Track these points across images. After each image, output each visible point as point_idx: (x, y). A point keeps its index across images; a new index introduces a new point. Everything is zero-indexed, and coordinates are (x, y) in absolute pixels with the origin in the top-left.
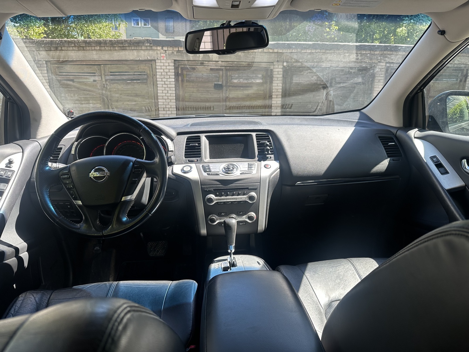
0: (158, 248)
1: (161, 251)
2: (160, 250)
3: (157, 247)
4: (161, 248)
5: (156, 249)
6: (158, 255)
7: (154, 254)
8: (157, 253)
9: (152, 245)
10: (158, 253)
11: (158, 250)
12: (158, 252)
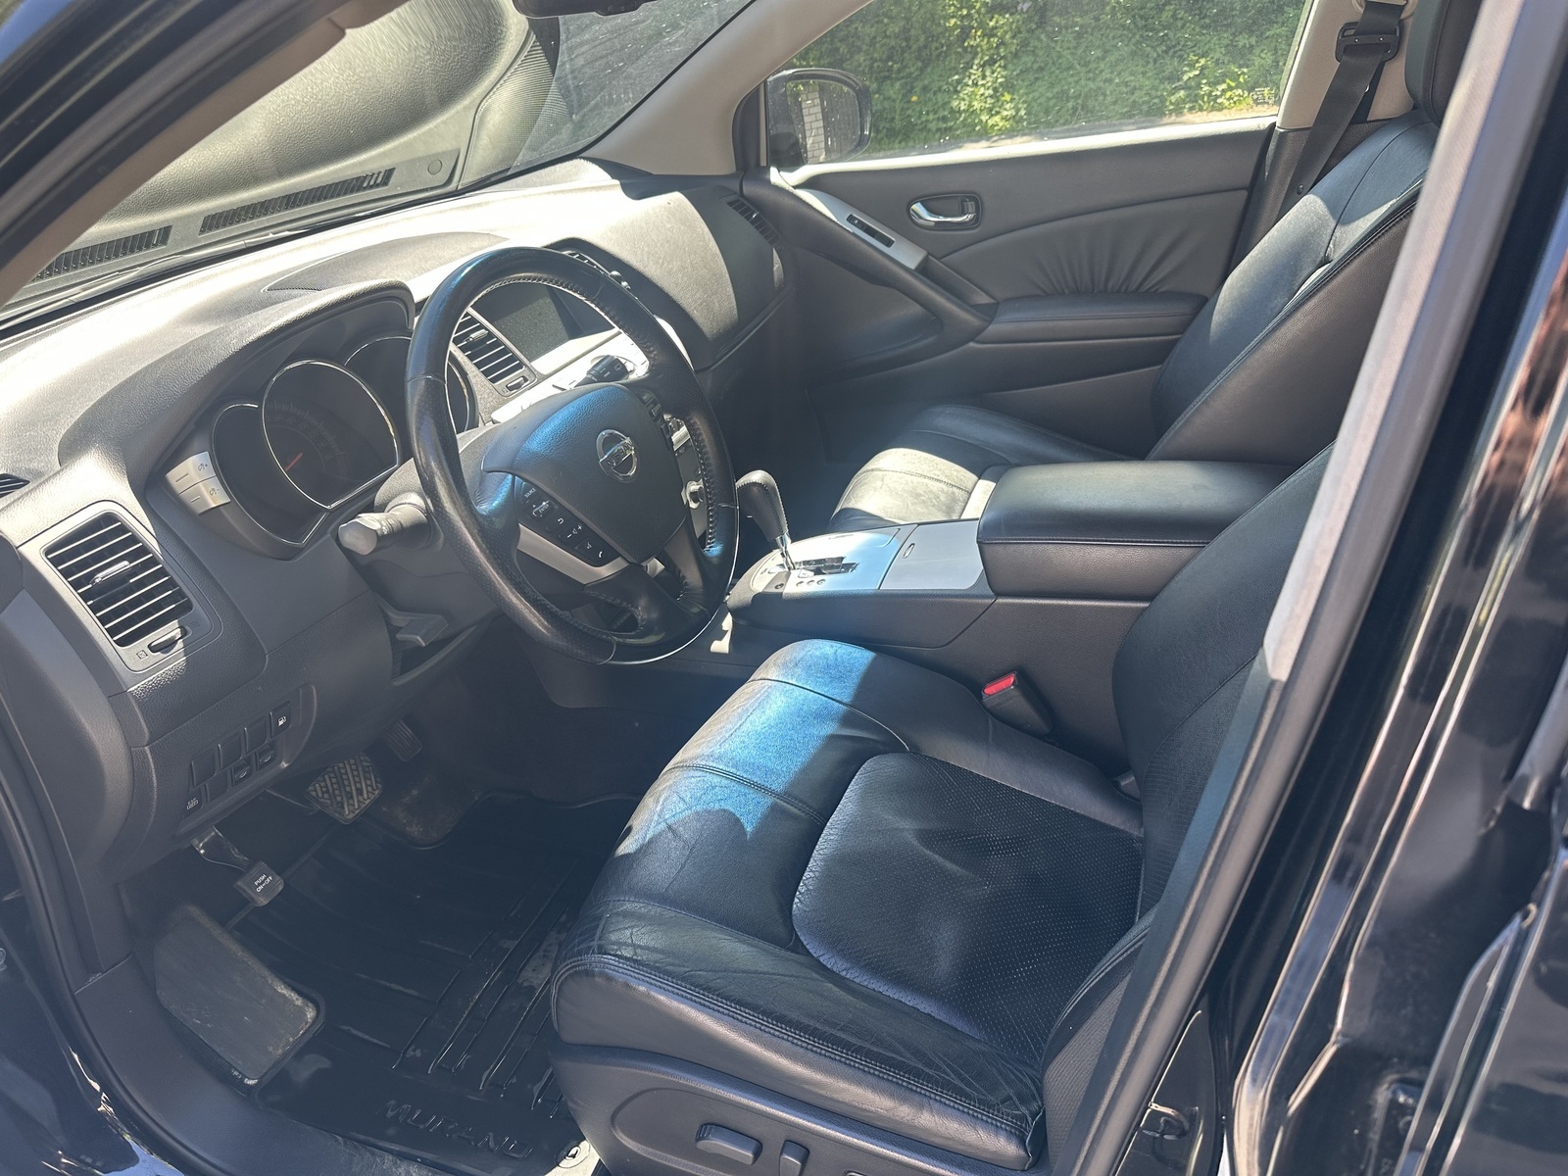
0: (350, 782)
1: (367, 786)
2: (360, 783)
3: (346, 783)
4: (358, 776)
5: (348, 789)
6: (368, 801)
7: (356, 807)
8: (361, 798)
9: (326, 786)
10: (365, 796)
11: (357, 789)
12: (362, 794)
